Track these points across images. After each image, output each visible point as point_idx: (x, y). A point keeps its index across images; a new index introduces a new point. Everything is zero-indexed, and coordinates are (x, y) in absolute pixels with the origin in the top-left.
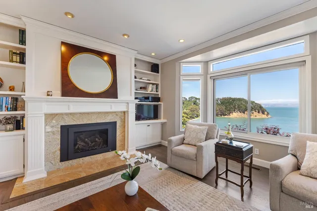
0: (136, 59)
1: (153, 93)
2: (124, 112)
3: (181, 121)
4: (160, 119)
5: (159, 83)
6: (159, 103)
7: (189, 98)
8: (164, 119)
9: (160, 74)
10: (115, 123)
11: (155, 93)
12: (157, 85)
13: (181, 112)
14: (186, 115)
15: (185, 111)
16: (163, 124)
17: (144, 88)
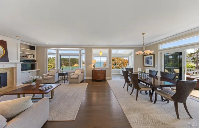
0: (20, 43)
1: (31, 58)
2: (13, 68)
3: (48, 70)
4: (36, 69)
5: (35, 54)
6: (35, 63)
7: (53, 57)
8: (38, 69)
9: (35, 51)
10: (6, 73)
11: (33, 58)
12: (34, 55)
13: (48, 65)
14: (50, 67)
15: (50, 64)
16: (37, 72)
17: (26, 56)
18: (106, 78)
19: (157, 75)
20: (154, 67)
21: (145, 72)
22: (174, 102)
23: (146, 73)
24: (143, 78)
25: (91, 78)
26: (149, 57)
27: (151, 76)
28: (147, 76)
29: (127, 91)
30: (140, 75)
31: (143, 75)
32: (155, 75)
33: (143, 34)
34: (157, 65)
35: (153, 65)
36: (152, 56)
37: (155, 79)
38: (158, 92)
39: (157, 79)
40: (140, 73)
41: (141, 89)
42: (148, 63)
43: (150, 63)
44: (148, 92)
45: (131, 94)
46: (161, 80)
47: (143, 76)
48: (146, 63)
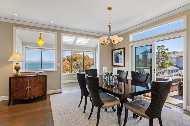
18: (48, 92)
19: (127, 78)
20: (124, 66)
21: (111, 74)
22: (148, 119)
23: (114, 74)
24: (109, 84)
25: (6, 98)
26: (118, 52)
27: (120, 79)
28: (115, 80)
29: (84, 112)
30: (105, 80)
31: (109, 78)
32: (125, 77)
33: (110, 9)
34: (127, 64)
35: (122, 64)
36: (122, 50)
37: (126, 84)
38: (128, 107)
39: (128, 83)
40: (105, 77)
41: (104, 106)
42: (118, 62)
43: (120, 61)
44: (115, 107)
45: (89, 119)
46: (132, 84)
47: (109, 81)
48: (115, 61)
